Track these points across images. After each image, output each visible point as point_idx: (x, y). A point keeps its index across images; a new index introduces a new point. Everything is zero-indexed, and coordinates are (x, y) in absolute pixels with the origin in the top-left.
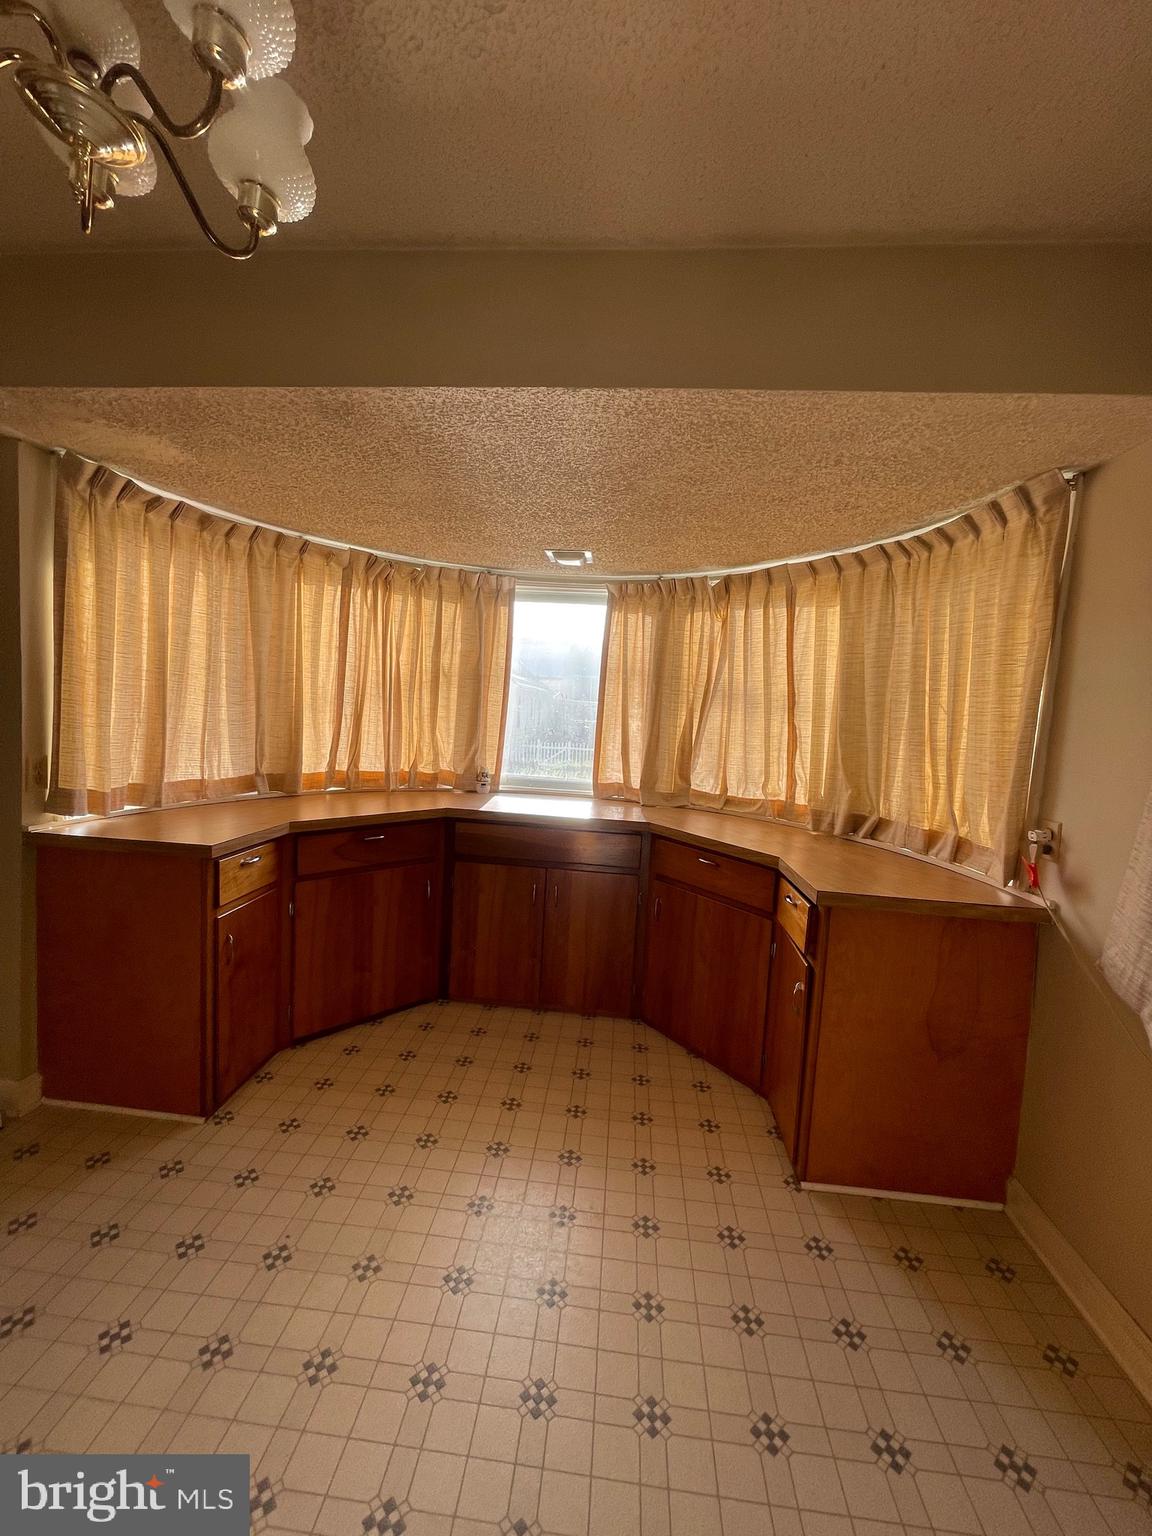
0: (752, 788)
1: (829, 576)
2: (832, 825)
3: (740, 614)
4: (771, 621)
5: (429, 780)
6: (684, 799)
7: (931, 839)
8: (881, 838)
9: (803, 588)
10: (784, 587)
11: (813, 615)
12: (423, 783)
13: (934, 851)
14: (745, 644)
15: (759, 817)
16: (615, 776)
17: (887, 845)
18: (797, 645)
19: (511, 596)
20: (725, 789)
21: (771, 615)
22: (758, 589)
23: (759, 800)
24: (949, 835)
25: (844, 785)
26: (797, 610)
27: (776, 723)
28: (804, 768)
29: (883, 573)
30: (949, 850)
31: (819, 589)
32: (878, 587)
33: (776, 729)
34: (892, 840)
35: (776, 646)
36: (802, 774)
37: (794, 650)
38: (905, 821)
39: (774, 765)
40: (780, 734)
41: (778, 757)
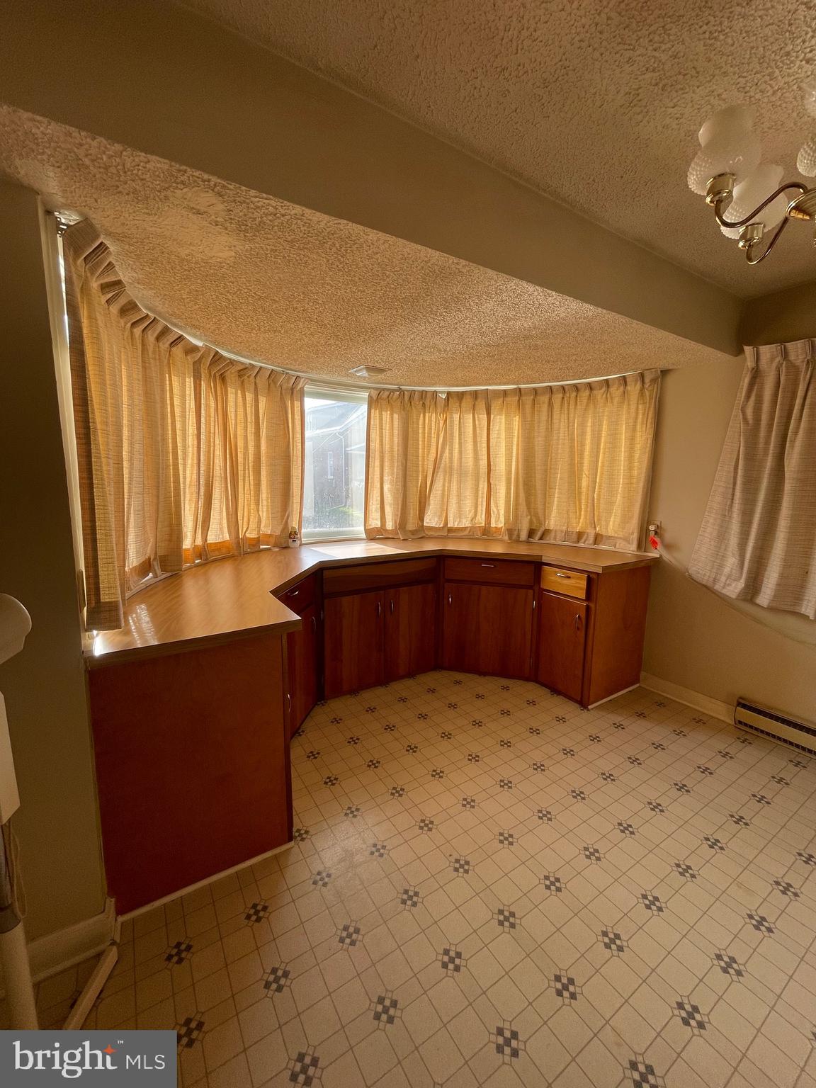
0: (464, 521)
1: (513, 400)
2: (519, 536)
3: (456, 416)
4: (477, 422)
5: (254, 543)
6: (421, 533)
7: (580, 535)
8: (548, 538)
9: (496, 405)
10: (483, 401)
11: (503, 420)
12: (251, 546)
13: (583, 541)
14: (460, 435)
15: (471, 537)
16: (375, 523)
17: (552, 542)
18: (493, 436)
19: (302, 394)
20: (446, 523)
21: (476, 419)
22: (467, 402)
23: (468, 527)
24: (591, 533)
25: (525, 514)
26: (492, 416)
27: (481, 482)
28: (497, 506)
29: (547, 401)
30: (591, 540)
31: (507, 406)
32: (545, 408)
33: (481, 486)
34: (555, 539)
35: (481, 437)
36: (495, 510)
37: (491, 440)
38: (564, 528)
39: (480, 507)
40: (483, 488)
41: (482, 501)
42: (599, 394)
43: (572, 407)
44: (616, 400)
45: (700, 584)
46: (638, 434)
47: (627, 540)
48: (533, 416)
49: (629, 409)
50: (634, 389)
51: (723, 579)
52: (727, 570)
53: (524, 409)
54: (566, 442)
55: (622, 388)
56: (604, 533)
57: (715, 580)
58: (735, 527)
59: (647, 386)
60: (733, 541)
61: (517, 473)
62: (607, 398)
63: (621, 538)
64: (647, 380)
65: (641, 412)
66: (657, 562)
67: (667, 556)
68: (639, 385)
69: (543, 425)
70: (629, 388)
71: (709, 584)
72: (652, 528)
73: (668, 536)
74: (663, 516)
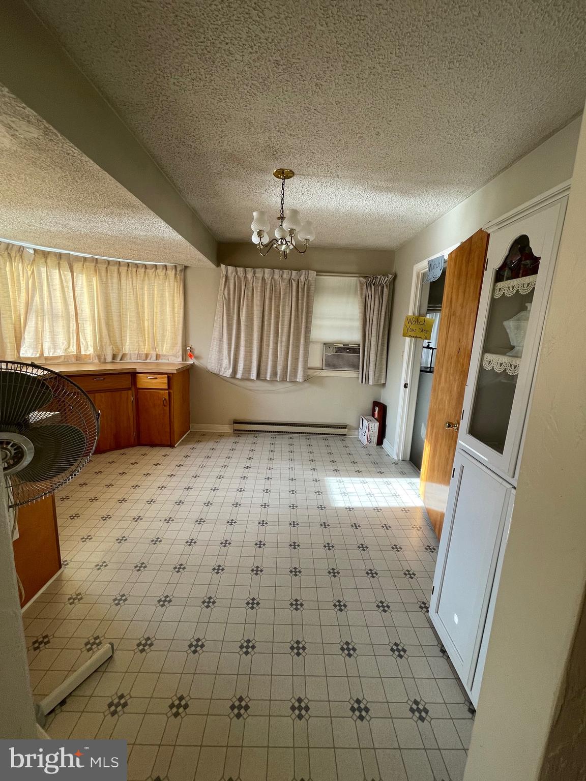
0: (59, 351)
1: (91, 265)
2: (105, 359)
3: (43, 270)
4: (63, 277)
7: (147, 356)
8: (125, 359)
9: (77, 266)
10: (66, 262)
11: (85, 278)
13: (149, 359)
14: (48, 284)
15: (67, 363)
17: (129, 360)
18: (77, 289)
20: (42, 354)
21: (62, 274)
22: (52, 260)
23: (62, 356)
24: (153, 354)
25: (108, 344)
26: (75, 274)
27: (71, 322)
28: (85, 339)
29: (116, 270)
30: (154, 358)
31: (87, 269)
32: (116, 274)
33: (71, 325)
34: (131, 359)
35: (68, 288)
36: (84, 342)
37: (76, 291)
38: (137, 352)
39: (71, 340)
40: (73, 326)
41: (73, 336)
42: (151, 272)
43: (134, 277)
44: (161, 277)
45: (214, 374)
46: (176, 298)
47: (175, 356)
48: (107, 278)
49: (170, 284)
50: (171, 273)
51: (223, 369)
52: (224, 366)
53: (100, 273)
54: (132, 298)
55: (164, 271)
56: (161, 354)
57: (220, 371)
58: (225, 346)
59: (178, 272)
60: (225, 352)
61: (99, 316)
62: (156, 275)
63: (171, 355)
64: (178, 269)
65: (175, 286)
66: (193, 365)
67: (197, 363)
68: (174, 272)
69: (115, 286)
70: (168, 272)
71: (218, 373)
72: (188, 348)
73: (196, 352)
74: (193, 343)
